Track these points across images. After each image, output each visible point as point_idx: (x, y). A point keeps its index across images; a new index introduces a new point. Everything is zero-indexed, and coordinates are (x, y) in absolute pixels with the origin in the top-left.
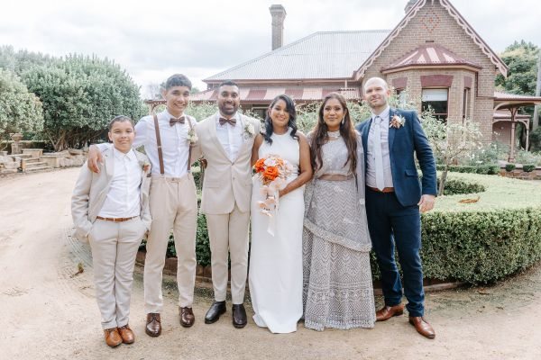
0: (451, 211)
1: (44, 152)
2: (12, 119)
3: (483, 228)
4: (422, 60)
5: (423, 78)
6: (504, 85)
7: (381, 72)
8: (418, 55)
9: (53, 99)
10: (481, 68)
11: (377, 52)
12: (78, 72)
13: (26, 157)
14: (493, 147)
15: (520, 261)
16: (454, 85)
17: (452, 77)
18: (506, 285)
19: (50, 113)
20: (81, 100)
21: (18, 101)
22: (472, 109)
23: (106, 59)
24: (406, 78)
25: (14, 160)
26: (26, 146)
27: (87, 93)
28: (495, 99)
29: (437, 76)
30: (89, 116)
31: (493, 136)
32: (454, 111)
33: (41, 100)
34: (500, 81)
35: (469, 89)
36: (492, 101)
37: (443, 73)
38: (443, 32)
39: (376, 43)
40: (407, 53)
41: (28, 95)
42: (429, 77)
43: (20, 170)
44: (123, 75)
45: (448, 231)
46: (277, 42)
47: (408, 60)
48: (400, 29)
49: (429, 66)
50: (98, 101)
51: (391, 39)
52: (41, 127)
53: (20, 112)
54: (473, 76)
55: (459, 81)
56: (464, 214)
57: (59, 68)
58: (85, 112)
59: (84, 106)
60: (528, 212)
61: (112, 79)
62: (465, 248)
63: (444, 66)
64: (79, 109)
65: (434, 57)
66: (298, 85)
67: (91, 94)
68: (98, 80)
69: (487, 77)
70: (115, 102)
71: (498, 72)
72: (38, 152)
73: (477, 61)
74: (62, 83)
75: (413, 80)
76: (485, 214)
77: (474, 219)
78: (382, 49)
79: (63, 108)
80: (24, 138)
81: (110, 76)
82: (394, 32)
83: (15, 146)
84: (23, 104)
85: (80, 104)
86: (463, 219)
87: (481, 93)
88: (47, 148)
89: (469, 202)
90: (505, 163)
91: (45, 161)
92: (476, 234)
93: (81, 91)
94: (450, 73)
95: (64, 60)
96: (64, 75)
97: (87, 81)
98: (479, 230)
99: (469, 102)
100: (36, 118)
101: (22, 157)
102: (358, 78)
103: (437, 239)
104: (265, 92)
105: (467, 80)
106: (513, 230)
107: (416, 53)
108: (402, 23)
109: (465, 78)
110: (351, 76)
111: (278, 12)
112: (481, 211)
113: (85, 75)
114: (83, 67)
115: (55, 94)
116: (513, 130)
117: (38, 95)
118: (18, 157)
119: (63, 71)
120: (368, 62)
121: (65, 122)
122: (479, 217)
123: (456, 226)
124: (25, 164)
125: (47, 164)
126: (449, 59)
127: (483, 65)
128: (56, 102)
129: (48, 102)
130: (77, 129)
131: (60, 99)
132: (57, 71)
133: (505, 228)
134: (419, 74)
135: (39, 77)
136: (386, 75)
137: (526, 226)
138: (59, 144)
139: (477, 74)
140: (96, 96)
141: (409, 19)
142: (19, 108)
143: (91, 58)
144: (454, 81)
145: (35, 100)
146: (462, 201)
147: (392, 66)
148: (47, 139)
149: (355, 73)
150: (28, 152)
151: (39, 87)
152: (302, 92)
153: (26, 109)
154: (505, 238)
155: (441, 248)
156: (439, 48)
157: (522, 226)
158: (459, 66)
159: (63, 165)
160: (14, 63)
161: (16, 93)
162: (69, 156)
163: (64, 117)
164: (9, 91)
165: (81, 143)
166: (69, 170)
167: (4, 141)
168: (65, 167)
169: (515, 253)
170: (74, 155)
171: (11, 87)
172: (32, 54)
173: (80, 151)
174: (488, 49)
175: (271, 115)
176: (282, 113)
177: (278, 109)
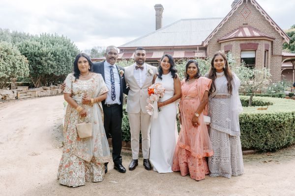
0: (252, 113)
1: (29, 88)
2: (13, 70)
3: (269, 122)
4: (241, 35)
5: (241, 45)
6: (290, 48)
7: (218, 42)
8: (239, 32)
9: (34, 58)
10: (274, 39)
11: (215, 30)
12: (47, 43)
13: (19, 91)
14: (281, 83)
15: (289, 139)
16: (259, 48)
17: (258, 44)
18: (281, 151)
19: (32, 67)
20: (49, 59)
21: (16, 60)
22: (269, 62)
23: (63, 36)
24: (232, 45)
25: (13, 92)
26: (19, 85)
27: (52, 55)
28: (283, 56)
29: (249, 44)
30: (54, 68)
31: (282, 77)
32: (259, 62)
33: (28, 59)
34: (286, 46)
35: (268, 51)
36: (281, 58)
37: (253, 42)
38: (253, 19)
39: (215, 25)
40: (233, 31)
41: (21, 56)
42: (245, 44)
43: (17, 98)
44: (72, 45)
45: (251, 123)
46: (158, 25)
47: (232, 35)
48: (228, 17)
49: (245, 38)
50: (59, 59)
51: (223, 23)
52: (28, 74)
53: (17, 66)
54: (270, 44)
55: (262, 47)
56: (259, 115)
57: (37, 41)
58: (52, 66)
59: (51, 63)
60: (293, 114)
61: (66, 47)
62: (260, 132)
63: (253, 38)
64: (48, 64)
65: (248, 33)
66: (171, 49)
67: (55, 56)
68: (59, 48)
69: (278, 43)
70: (68, 60)
71: (284, 41)
72: (26, 88)
73: (272, 35)
74: (39, 49)
75: (236, 46)
76: (270, 115)
77: (264, 117)
78: (218, 29)
79: (40, 63)
80: (17, 81)
81: (65, 46)
82: (225, 19)
83: (13, 84)
84: (19, 61)
85: (49, 61)
86: (258, 117)
87: (275, 52)
88: (31, 86)
89: (262, 109)
90: (288, 92)
91: (29, 93)
92: (265, 125)
93: (49, 54)
94: (257, 42)
95: (39, 36)
96: (40, 45)
97: (52, 48)
98: (266, 123)
99: (268, 58)
100: (25, 69)
101: (17, 91)
102: (205, 45)
103: (245, 127)
104: (152, 53)
105: (266, 45)
106: (284, 123)
107: (238, 31)
108: (230, 14)
109: (265, 44)
110: (201, 44)
111: (159, 8)
112: (268, 113)
113: (52, 45)
114: (50, 40)
115: (35, 56)
116: (294, 74)
117: (26, 56)
118: (15, 91)
119: (39, 43)
120: (210, 36)
121: (40, 71)
122: (266, 116)
123: (255, 120)
124: (19, 95)
125: (30, 95)
126: (256, 34)
127: (276, 37)
128: (36, 60)
129: (31, 60)
130: (47, 76)
131: (38, 59)
132: (36, 43)
133: (280, 122)
134: (239, 43)
135: (26, 46)
136: (220, 43)
137: (292, 121)
138: (37, 84)
139: (272, 42)
140: (58, 57)
141: (233, 12)
142: (16, 64)
143: (54, 35)
144: (259, 46)
145: (25, 59)
146: (259, 109)
147: (224, 38)
148: (31, 81)
149: (203, 42)
150: (20, 88)
151: (26, 52)
152: (173, 53)
153: (20, 64)
154: (281, 127)
155: (247, 132)
156: (250, 28)
157: (289, 121)
158: (261, 38)
159: (40, 95)
160: (10, 38)
161: (15, 55)
162: (43, 90)
163: (40, 69)
164: (11, 54)
165: (49, 84)
166: (43, 98)
167: (8, 83)
168: (41, 97)
169: (286, 135)
170: (45, 89)
171: (12, 52)
172: (20, 34)
173: (48, 88)
174: (278, 28)
175: (161, 65)
176: (166, 63)
177: (165, 61)
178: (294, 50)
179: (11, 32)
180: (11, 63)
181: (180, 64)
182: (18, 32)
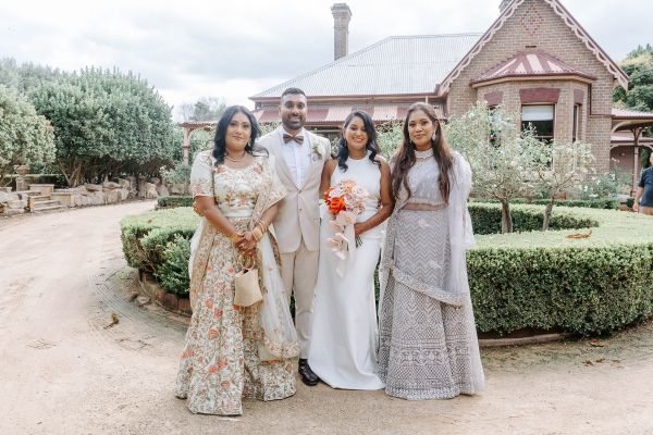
0: (557, 246)
1: (55, 188)
2: (18, 148)
3: (596, 267)
4: (521, 69)
5: (522, 92)
6: (625, 101)
7: (471, 85)
8: (516, 65)
9: (67, 123)
10: (594, 79)
11: (465, 60)
12: (96, 89)
13: (33, 194)
14: (611, 177)
15: (641, 307)
16: (561, 100)
17: (559, 90)
18: (624, 336)
19: (63, 140)
20: (100, 123)
21: (25, 126)
22: (584, 130)
23: (131, 73)
24: (502, 93)
25: (20, 197)
26: (33, 181)
27: (107, 115)
28: (614, 118)
29: (539, 90)
30: (111, 143)
31: (611, 163)
32: (562, 129)
33: (52, 124)
34: (620, 95)
35: (580, 105)
36: (610, 120)
37: (548, 86)
38: (547, 35)
39: (464, 49)
40: (503, 62)
41: (37, 117)
42: (531, 90)
43: (28, 210)
44: (151, 92)
45: (553, 271)
46: (340, 50)
47: (503, 71)
48: (493, 32)
49: (530, 77)
50: (121, 124)
51: (483, 44)
52: (52, 157)
53: (28, 138)
54: (585, 89)
55: (567, 97)
56: (572, 250)
57: (73, 84)
58: (106, 140)
59: (104, 132)
60: (650, 248)
61: (138, 98)
62: (574, 291)
63: (549, 77)
64: (98, 136)
65: (536, 66)
66: (367, 102)
67: (112, 116)
68: (122, 99)
69: (603, 90)
70: (141, 126)
71: (616, 84)
72: (48, 189)
73: (591, 71)
74: (77, 102)
75: (510, 94)
76: (598, 251)
77: (583, 257)
78: (471, 57)
79: (79, 133)
80: (31, 172)
81: (135, 94)
82: (486, 36)
83: (20, 180)
84: (31, 129)
85: (99, 129)
86: (571, 256)
87: (596, 109)
88: (60, 183)
89: (578, 237)
90: (625, 198)
91: (57, 199)
92: (587, 274)
93: (100, 113)
94: (556, 86)
95: (79, 74)
96: (79, 93)
97: (107, 100)
98: (590, 270)
99: (580, 122)
100: (46, 145)
101: (29, 194)
102: (441, 93)
103: (540, 280)
104: (327, 111)
105: (578, 94)
106: (631, 269)
107: (514, 61)
108: (497, 24)
109: (575, 91)
110: (432, 91)
111: (342, 13)
112: (593, 247)
113: (105, 93)
114: (102, 83)
115: (69, 116)
116: (636, 156)
117: (48, 118)
118: (24, 194)
119: (79, 88)
120: (454, 73)
121: (81, 151)
122: (589, 253)
123: (562, 264)
124: (33, 203)
125: (59, 203)
126: (555, 68)
127: (598, 75)
128: (70, 126)
129: (60, 126)
130: (95, 160)
131: (75, 123)
132: (71, 88)
133: (623, 267)
134: (517, 88)
135: (49, 96)
136: (476, 89)
137: (648, 264)
138: (74, 178)
139: (590, 86)
140: (118, 118)
141: (504, 19)
142: (26, 134)
143: (112, 72)
144: (562, 95)
145: (45, 123)
146: (570, 237)
147: (484, 77)
148: (60, 172)
149: (438, 87)
150: (36, 188)
151: (50, 108)
152: (372, 111)
153: (35, 135)
154: (622, 279)
155: (545, 291)
156: (542, 55)
157: (643, 265)
158: (567, 77)
159: (79, 204)
160: (16, 79)
161: (22, 115)
162: (86, 192)
163: (79, 145)
164: (14, 113)
165: (100, 177)
166: (88, 209)
167: (8, 176)
168: (82, 206)
169: (635, 297)
170: (92, 191)
171: (17, 108)
172: (39, 69)
173: (99, 187)
174: (604, 55)
175: (347, 136)
176: (359, 132)
177: (354, 128)
178: (634, 105)
179: (19, 64)
180: (14, 132)
181: (386, 131)
182: (36, 64)
